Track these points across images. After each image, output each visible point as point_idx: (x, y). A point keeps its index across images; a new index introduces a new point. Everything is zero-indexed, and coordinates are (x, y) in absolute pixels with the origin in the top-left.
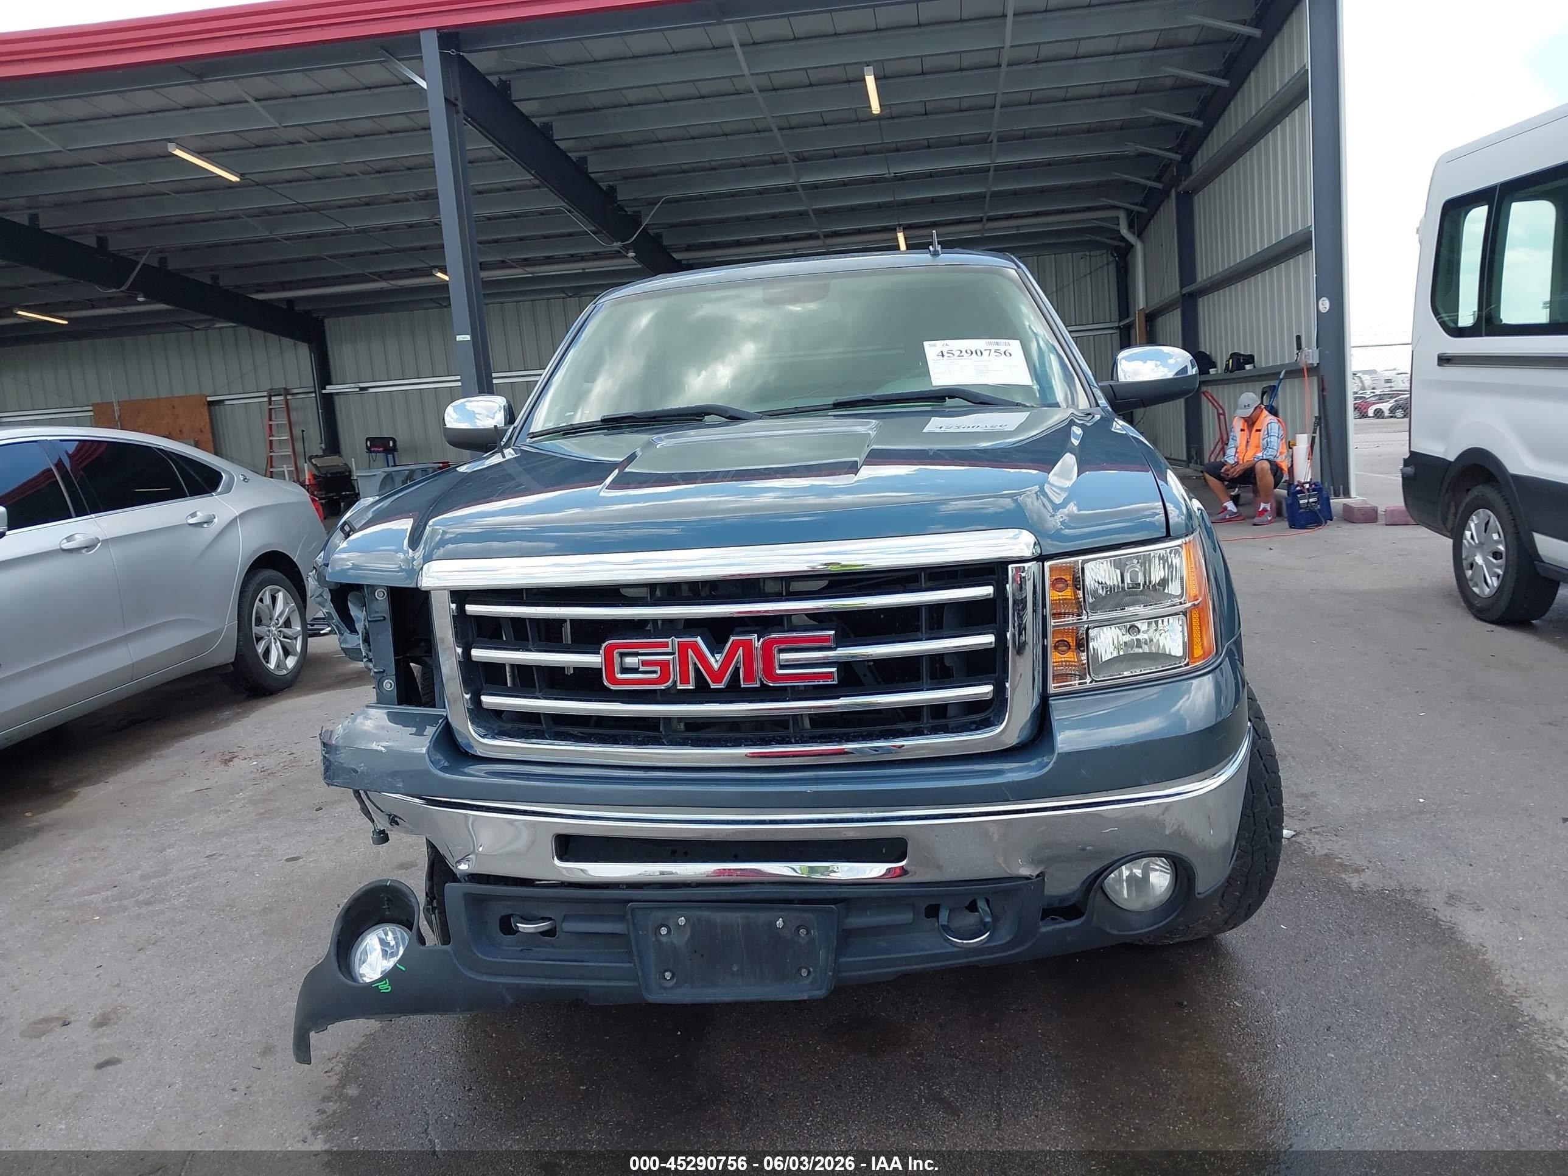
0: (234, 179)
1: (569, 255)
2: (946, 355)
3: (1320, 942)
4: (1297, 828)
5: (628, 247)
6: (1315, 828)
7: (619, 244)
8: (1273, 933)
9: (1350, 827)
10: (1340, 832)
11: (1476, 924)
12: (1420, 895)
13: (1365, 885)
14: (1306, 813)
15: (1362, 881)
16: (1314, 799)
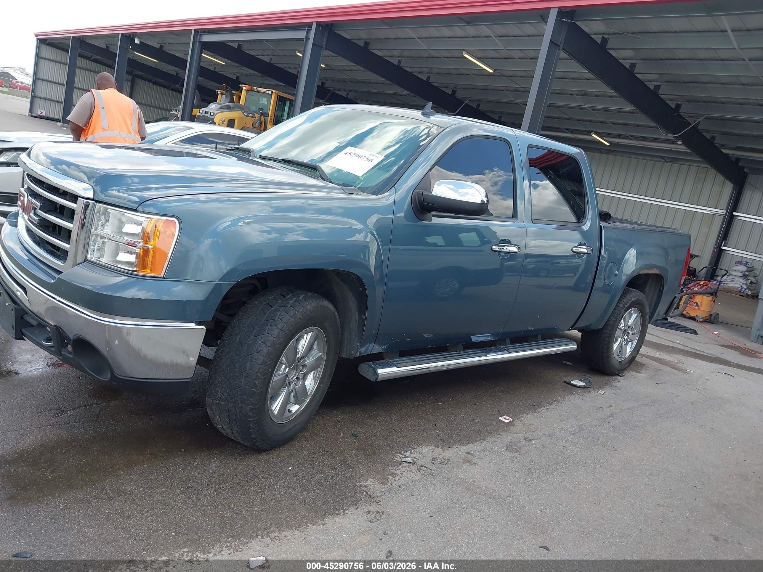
0: (491, 71)
1: (641, 136)
2: (348, 154)
3: (283, 479)
4: (420, 463)
5: (678, 138)
6: (426, 468)
7: (671, 135)
8: (282, 466)
9: (441, 478)
10: (430, 475)
11: (351, 522)
12: (371, 503)
13: (367, 486)
14: (444, 464)
15: (370, 485)
16: (467, 464)
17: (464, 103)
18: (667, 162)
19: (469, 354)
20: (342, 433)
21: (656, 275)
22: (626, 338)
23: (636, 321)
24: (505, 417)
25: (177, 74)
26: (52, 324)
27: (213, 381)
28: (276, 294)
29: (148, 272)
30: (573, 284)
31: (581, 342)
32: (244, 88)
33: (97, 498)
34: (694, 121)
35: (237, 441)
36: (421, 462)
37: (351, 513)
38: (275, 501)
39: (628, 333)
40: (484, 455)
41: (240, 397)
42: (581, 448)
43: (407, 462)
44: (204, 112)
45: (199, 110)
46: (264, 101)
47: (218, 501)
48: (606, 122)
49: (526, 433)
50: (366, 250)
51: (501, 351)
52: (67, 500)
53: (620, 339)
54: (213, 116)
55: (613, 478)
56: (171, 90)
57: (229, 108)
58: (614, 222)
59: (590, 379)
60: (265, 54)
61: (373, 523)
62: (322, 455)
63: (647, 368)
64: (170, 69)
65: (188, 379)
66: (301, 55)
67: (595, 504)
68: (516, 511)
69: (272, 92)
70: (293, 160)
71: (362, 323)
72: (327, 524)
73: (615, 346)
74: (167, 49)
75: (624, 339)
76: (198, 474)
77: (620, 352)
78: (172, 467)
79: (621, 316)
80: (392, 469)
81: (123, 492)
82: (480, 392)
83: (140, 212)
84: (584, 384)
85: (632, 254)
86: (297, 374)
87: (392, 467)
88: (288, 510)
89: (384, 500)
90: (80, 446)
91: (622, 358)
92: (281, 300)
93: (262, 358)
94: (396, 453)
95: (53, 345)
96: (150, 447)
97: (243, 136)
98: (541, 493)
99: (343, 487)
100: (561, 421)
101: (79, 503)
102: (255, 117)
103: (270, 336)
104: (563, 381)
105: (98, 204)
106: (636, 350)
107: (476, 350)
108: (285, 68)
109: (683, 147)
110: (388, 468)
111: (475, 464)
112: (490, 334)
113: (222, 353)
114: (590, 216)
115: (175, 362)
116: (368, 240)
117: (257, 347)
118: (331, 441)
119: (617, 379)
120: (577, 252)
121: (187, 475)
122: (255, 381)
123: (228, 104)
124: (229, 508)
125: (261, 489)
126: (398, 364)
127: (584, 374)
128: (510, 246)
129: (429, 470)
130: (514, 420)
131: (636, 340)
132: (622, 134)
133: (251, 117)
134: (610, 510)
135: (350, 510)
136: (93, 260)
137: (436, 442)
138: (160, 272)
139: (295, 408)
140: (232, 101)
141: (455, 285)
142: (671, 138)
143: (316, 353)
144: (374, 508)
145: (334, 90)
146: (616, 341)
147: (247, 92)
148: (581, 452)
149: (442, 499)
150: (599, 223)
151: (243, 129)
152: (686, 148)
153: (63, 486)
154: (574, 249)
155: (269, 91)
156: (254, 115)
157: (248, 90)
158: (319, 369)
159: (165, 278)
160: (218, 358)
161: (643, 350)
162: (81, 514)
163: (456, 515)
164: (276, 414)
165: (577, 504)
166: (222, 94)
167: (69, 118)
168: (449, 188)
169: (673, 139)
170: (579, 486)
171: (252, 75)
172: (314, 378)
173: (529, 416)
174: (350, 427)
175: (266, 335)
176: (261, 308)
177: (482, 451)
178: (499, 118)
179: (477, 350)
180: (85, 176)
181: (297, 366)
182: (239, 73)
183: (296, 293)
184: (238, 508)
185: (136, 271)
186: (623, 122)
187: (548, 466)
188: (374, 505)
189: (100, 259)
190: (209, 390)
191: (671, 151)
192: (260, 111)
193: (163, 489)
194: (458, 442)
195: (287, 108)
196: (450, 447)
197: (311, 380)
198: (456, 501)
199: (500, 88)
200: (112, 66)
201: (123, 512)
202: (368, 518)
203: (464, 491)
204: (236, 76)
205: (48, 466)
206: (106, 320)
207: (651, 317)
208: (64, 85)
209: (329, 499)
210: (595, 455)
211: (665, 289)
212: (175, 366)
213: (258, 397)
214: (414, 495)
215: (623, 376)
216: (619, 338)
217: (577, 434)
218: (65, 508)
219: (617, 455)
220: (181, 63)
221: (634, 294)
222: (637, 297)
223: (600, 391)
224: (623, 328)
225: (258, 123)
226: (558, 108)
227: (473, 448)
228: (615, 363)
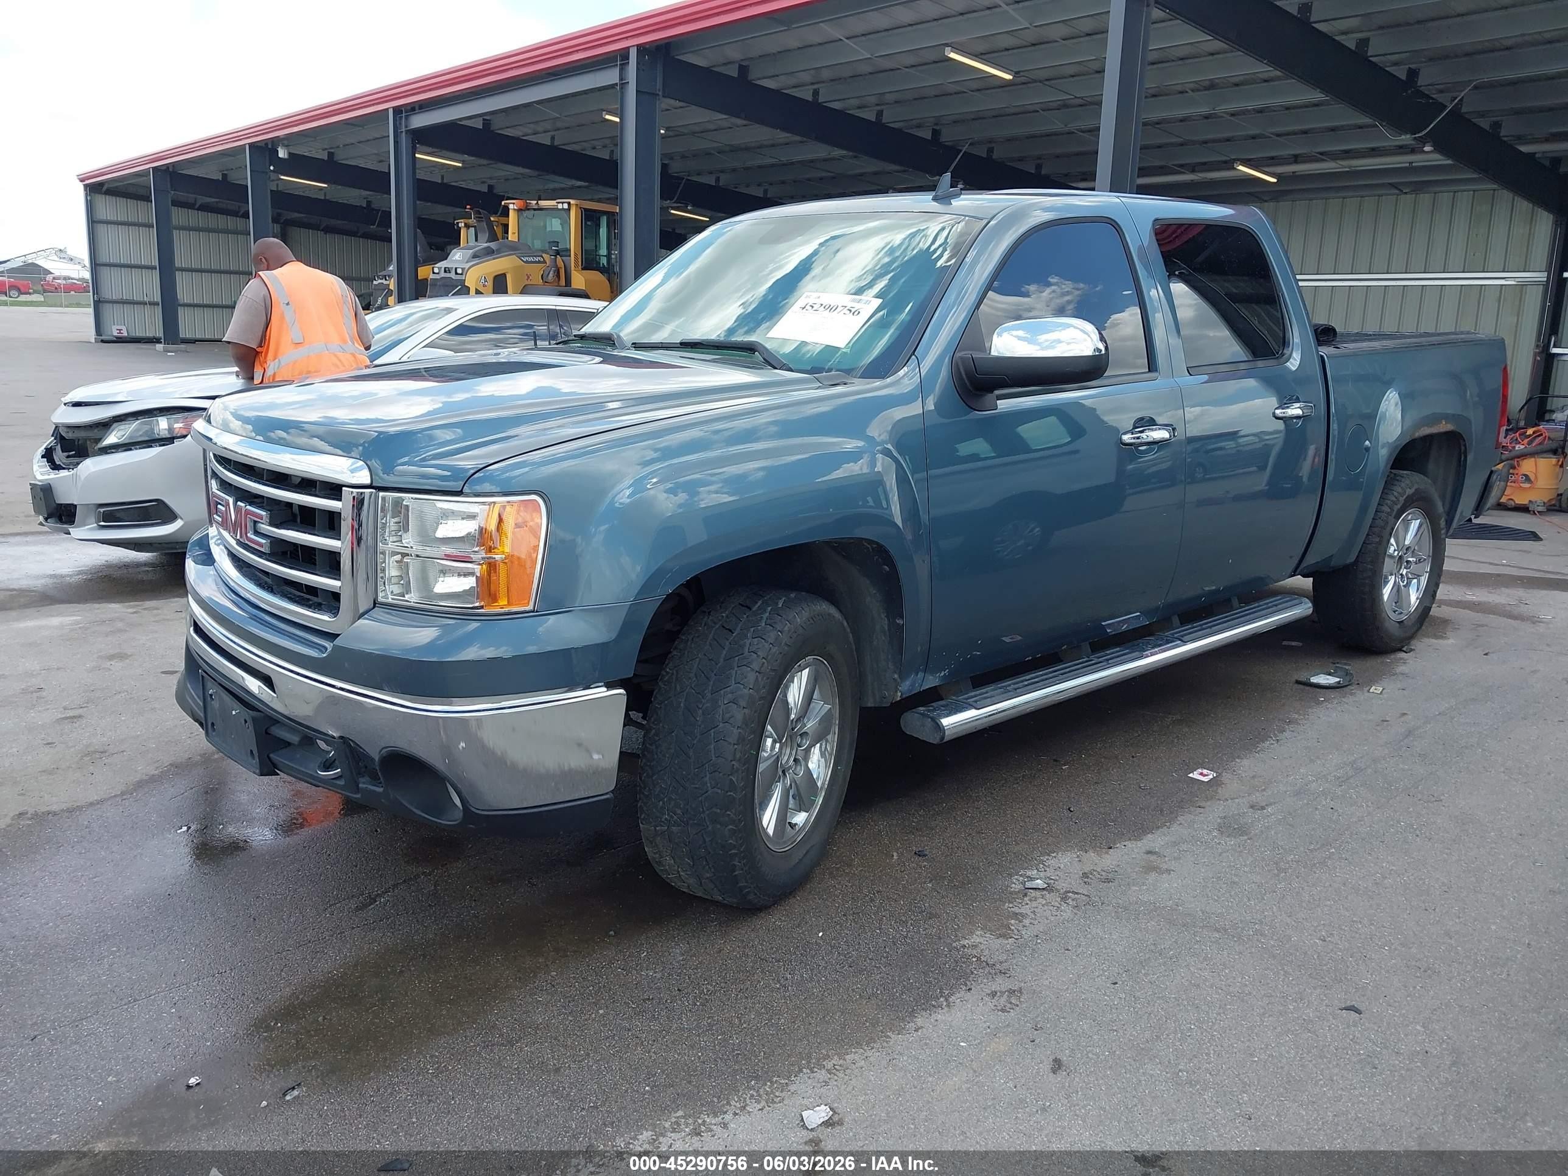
0: (1007, 77)
2: (808, 307)
3: (813, 957)
4: (1062, 886)
5: (1423, 141)
6: (1077, 893)
7: (1408, 136)
8: (803, 933)
9: (1111, 908)
10: (1088, 907)
11: (965, 1017)
12: (992, 977)
13: (975, 946)
14: (1108, 881)
15: (981, 943)
16: (1153, 876)
17: (961, 151)
18: (1406, 193)
19: (1108, 660)
20: (895, 854)
21: (1447, 433)
22: (1404, 573)
23: (1418, 536)
24: (1200, 770)
25: (369, 203)
26: (335, 735)
27: (650, 789)
28: (733, 606)
29: (502, 605)
30: (1266, 486)
31: (1314, 596)
32: (511, 206)
33: (488, 1045)
34: (1450, 99)
35: (710, 898)
36: (1064, 885)
37: (962, 1001)
38: (813, 1000)
39: (1408, 562)
40: (1180, 851)
41: (708, 812)
42: (1367, 806)
43: (1036, 889)
44: (443, 269)
45: (433, 268)
46: (555, 225)
47: (709, 1018)
48: (1263, 134)
49: (1249, 794)
50: (879, 489)
51: (1168, 642)
52: (437, 1057)
53: (1393, 577)
54: (462, 274)
55: (1447, 854)
56: (359, 237)
57: (489, 253)
58: (1346, 342)
59: (1347, 667)
60: (540, 129)
61: (1009, 1012)
62: (872, 900)
63: (1457, 627)
64: (353, 196)
65: (607, 794)
66: (617, 120)
67: (1426, 910)
68: (1274, 948)
69: (569, 204)
70: (704, 340)
71: (897, 634)
72: (922, 1027)
73: (1387, 591)
74: (346, 157)
75: (1402, 575)
76: (655, 972)
77: (1396, 603)
78: (603, 968)
79: (1388, 529)
80: (1011, 905)
81: (530, 1028)
82: (1137, 731)
83: (467, 495)
84: (1338, 680)
85: (1391, 404)
86: (794, 753)
87: (1010, 902)
88: (842, 1013)
89: (1015, 967)
90: (424, 956)
91: (1402, 615)
92: (745, 616)
93: (736, 731)
94: (1011, 875)
95: (340, 774)
96: (549, 938)
97: (554, 307)
98: (1313, 906)
99: (931, 953)
100: (1312, 761)
101: (460, 1059)
102: (544, 262)
103: (742, 686)
104: (1294, 680)
105: (381, 494)
106: (1430, 594)
107: (1118, 649)
108: (582, 150)
109: (1437, 156)
110: (1004, 905)
111: (1168, 871)
112: (1138, 614)
113: (656, 734)
114: (1297, 340)
115: (566, 768)
116: (879, 468)
117: (721, 712)
118: (879, 870)
119: (1401, 659)
120: (1285, 417)
121: (634, 977)
122: (731, 777)
123: (486, 245)
124: (732, 1027)
125: (779, 981)
126: (976, 702)
127: (1331, 660)
128: (1156, 430)
129: (1084, 898)
130: (1219, 775)
131: (1426, 572)
132: (1300, 154)
133: (535, 262)
134: (1459, 918)
135: (958, 995)
136: (390, 600)
137: (1080, 842)
138: (526, 601)
139: (800, 818)
140: (493, 237)
141: (1032, 530)
142: (1408, 143)
143: (821, 707)
144: (1001, 984)
145: (689, 176)
146: (1386, 583)
147: (520, 213)
148: (1369, 814)
149: (1125, 948)
150: (1318, 351)
151: (525, 291)
152: (1441, 157)
153: (421, 1033)
154: (1278, 412)
155: (563, 203)
156: (542, 257)
157: (521, 210)
158: (829, 737)
159: (537, 612)
160: (651, 745)
161: (1444, 591)
162: (471, 1077)
163: (1160, 973)
164: (771, 834)
165: (1391, 917)
166: (467, 226)
167: (228, 337)
168: (1019, 338)
169: (1413, 142)
170: (1386, 881)
171: (520, 176)
172: (822, 754)
173: (1245, 762)
174: (906, 840)
175: (733, 686)
176: (711, 636)
177: (1175, 844)
178: (1036, 168)
179: (1122, 649)
180: (323, 443)
181: (791, 738)
182: (491, 178)
183: (768, 597)
184: (749, 1025)
185: (482, 607)
186: (1300, 128)
187: (1311, 851)
188: (999, 979)
189: (404, 597)
190: (645, 808)
191: (1411, 169)
192: (553, 248)
193: (601, 1012)
194: (1123, 834)
195: (603, 231)
196: (1111, 848)
197: (819, 761)
198: (1153, 947)
199: (1031, 108)
200: (238, 212)
201: (543, 1063)
202: (995, 1006)
203: (1164, 926)
204: (487, 185)
205: (380, 1002)
206: (437, 709)
207: (1449, 523)
208: (153, 268)
209: (911, 981)
210: (1400, 815)
211: (1470, 458)
212: (568, 776)
213: (741, 807)
214: (1070, 948)
215: (1412, 650)
216: (1392, 575)
217: (1351, 781)
218: (439, 1071)
219: (1443, 808)
220: (378, 181)
221: (1408, 482)
222: (1416, 486)
223: (1373, 687)
224: (1396, 553)
225: (551, 272)
226: (1157, 126)
227: (1155, 840)
228: (1391, 627)
